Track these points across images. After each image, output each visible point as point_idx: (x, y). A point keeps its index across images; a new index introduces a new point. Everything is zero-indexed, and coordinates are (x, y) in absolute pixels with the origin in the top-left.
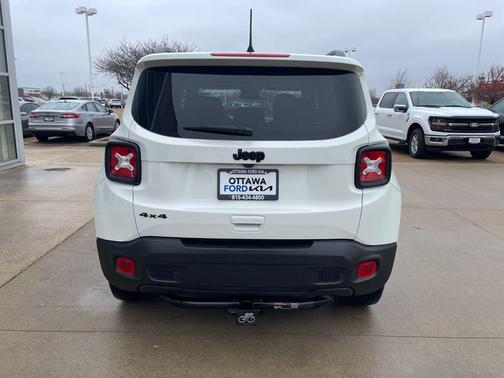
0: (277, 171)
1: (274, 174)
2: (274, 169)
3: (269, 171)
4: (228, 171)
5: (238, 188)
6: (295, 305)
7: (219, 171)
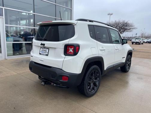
0: (49, 49)
1: (48, 49)
2: (48, 48)
3: (47, 49)
4: (42, 48)
5: (43, 52)
6: (55, 85)
7: (41, 48)
